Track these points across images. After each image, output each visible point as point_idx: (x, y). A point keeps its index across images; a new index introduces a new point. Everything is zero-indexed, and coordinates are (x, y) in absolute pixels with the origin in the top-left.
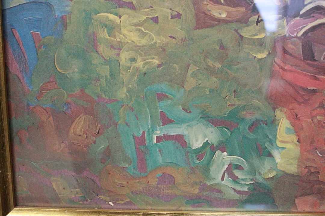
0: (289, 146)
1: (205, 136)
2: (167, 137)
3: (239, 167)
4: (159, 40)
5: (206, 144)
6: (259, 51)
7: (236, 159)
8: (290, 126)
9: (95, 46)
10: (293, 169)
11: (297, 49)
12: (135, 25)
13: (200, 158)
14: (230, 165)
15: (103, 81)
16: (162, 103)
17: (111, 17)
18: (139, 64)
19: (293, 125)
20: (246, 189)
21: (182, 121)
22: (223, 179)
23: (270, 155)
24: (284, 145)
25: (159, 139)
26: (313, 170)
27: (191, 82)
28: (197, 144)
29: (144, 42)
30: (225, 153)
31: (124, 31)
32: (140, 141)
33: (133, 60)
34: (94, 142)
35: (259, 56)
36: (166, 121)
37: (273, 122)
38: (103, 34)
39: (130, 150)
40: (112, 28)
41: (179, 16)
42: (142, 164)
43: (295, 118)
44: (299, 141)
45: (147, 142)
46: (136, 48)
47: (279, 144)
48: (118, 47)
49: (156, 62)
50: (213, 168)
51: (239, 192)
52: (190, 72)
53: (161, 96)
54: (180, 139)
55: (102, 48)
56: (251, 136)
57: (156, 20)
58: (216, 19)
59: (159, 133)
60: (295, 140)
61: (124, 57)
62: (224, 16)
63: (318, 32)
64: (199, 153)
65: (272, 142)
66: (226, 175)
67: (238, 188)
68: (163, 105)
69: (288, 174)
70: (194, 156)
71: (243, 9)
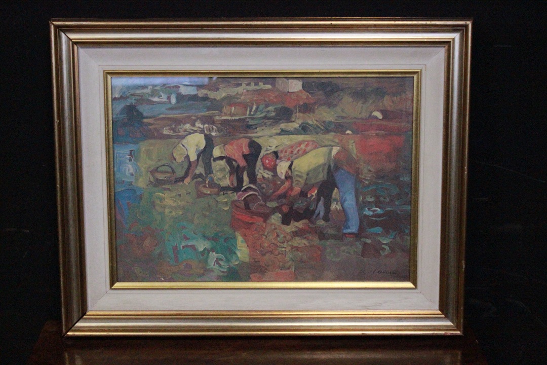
0: (243, 249)
1: (204, 245)
2: (187, 246)
3: (221, 260)
4: (181, 203)
5: (205, 249)
6: (224, 207)
7: (220, 256)
8: (242, 239)
9: (154, 206)
10: (247, 260)
11: (242, 205)
12: (171, 197)
13: (203, 255)
14: (217, 258)
15: (158, 222)
16: (184, 231)
17: (161, 194)
18: (174, 214)
19: (244, 239)
20: (226, 270)
21: (194, 239)
22: (214, 266)
23: (235, 253)
24: (241, 248)
25: (183, 247)
26: (256, 260)
27: (196, 221)
28: (201, 249)
29: (175, 204)
30: (214, 253)
31: (166, 200)
32: (175, 248)
33: (171, 212)
34: (154, 249)
35: (226, 209)
36: (186, 238)
37: (235, 238)
38: (158, 202)
39: (171, 253)
40: (162, 199)
41: (190, 193)
42: (177, 260)
43: (244, 236)
44: (248, 246)
45: (178, 249)
46: (172, 207)
47: (239, 248)
48: (164, 207)
49: (181, 213)
50: (209, 260)
51: (222, 272)
52: (195, 217)
53: (184, 228)
54: (193, 247)
55: (157, 207)
56: (225, 244)
57: (180, 195)
58: (205, 194)
59: (183, 244)
60: (246, 246)
61: (167, 211)
62: (209, 192)
63: (250, 197)
64: (203, 253)
65: (236, 248)
66: (215, 263)
67: (222, 270)
68: (184, 232)
69: (245, 263)
70: (200, 254)
71: (216, 190)
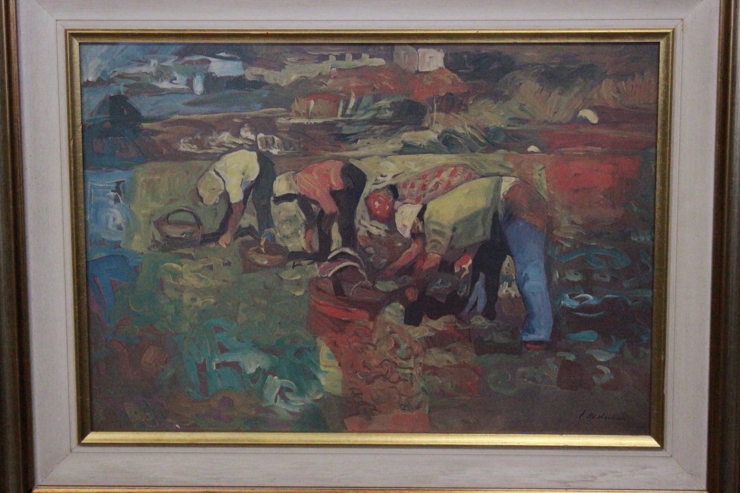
0: (331, 370)
1: (258, 363)
2: (225, 364)
3: (289, 390)
4: (214, 283)
5: (259, 369)
6: (296, 290)
7: (287, 382)
8: (330, 352)
9: (163, 289)
10: (338, 390)
11: (329, 287)
12: (194, 272)
13: (254, 381)
14: (281, 388)
15: (169, 317)
16: (219, 335)
17: (175, 265)
18: (199, 302)
19: (333, 351)
20: (297, 410)
21: (236, 350)
22: (276, 401)
23: (315, 378)
24: (327, 369)
25: (218, 366)
26: (356, 392)
27: (242, 317)
28: (251, 370)
29: (202, 285)
30: (276, 377)
31: (186, 277)
32: (202, 368)
33: (193, 300)
34: (163, 370)
35: (298, 293)
36: (223, 350)
37: (316, 349)
38: (169, 279)
39: (193, 376)
40: (176, 275)
41: (229, 264)
42: (204, 390)
43: (334, 345)
44: (340, 365)
45: (208, 368)
46: (196, 291)
47: (322, 368)
48: (180, 290)
49: (213, 301)
50: (266, 392)
51: (291, 413)
52: (241, 308)
53: (218, 329)
54: (236, 365)
55: (167, 291)
56: (298, 361)
57: (211, 267)
58: (259, 266)
59: (217, 360)
60: (337, 364)
61: (186, 297)
62: (266, 262)
63: (343, 273)
64: (253, 378)
65: (317, 368)
66: (278, 397)
67: (291, 409)
68: (219, 337)
69: (334, 396)
70: (249, 380)
71: (280, 257)
